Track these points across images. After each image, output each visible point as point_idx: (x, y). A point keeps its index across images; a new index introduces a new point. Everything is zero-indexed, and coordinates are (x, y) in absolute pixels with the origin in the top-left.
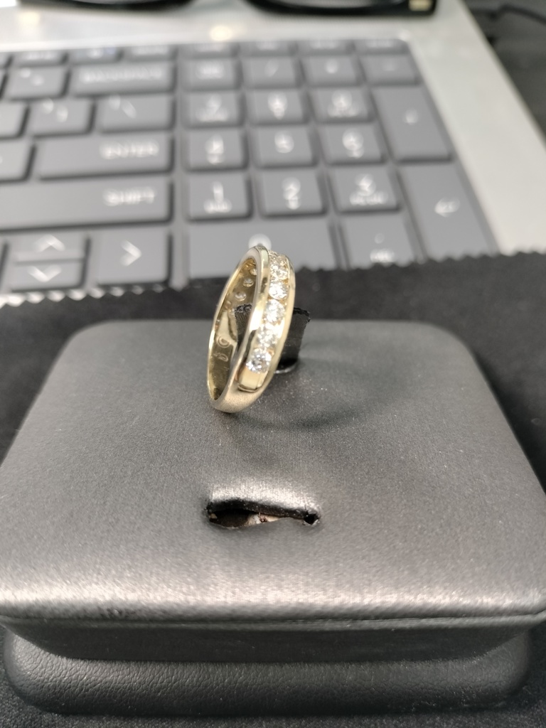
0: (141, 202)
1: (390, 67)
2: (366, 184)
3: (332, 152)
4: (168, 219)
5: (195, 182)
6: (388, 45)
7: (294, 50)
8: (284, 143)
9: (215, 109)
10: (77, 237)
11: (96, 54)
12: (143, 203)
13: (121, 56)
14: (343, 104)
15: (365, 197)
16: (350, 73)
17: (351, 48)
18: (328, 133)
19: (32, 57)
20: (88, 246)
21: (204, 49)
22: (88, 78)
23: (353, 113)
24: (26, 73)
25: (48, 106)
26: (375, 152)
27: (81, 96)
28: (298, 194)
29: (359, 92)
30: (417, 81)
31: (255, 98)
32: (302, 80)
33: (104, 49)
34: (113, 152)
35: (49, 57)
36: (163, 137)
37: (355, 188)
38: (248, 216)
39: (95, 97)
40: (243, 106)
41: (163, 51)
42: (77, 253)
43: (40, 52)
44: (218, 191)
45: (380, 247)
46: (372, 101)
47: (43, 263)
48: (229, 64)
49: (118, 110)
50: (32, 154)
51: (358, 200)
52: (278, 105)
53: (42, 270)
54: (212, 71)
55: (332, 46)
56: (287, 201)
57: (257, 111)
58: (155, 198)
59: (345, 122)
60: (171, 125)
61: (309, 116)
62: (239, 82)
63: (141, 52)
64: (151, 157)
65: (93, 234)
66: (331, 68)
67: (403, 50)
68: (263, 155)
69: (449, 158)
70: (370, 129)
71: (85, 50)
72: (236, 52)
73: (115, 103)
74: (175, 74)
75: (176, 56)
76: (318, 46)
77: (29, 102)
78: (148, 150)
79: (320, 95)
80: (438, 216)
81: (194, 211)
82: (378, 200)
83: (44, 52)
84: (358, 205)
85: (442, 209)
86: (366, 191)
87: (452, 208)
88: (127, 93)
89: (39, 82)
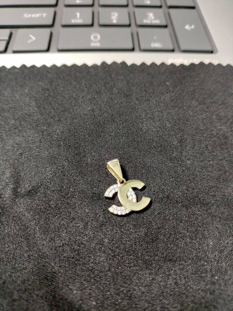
0: (39, 17)
2: (151, 15)
10: (7, 31)
12: (42, 17)
15: (151, 20)
20: (11, 35)
28: (117, 17)
37: (146, 17)
38: (92, 25)
42: (7, 38)
45: (155, 41)
51: (146, 22)
56: (113, 20)
58: (46, 15)
65: (14, 30)
69: (194, 7)
80: (186, 30)
81: (64, 22)
82: (157, 22)
85: (187, 27)
86: (151, 18)
87: (193, 27)
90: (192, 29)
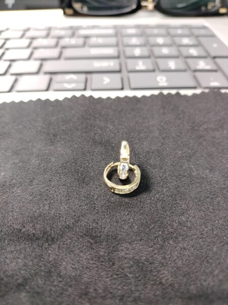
0: (108, 66)
2: (202, 63)
4: (120, 71)
5: (130, 61)
8: (165, 51)
9: (135, 41)
11: (84, 27)
12: (110, 66)
13: (94, 27)
14: (186, 41)
15: (203, 67)
16: (187, 33)
18: (182, 49)
22: (83, 32)
23: (191, 43)
24: (58, 31)
25: (67, 40)
26: (203, 54)
27: (80, 37)
28: (174, 65)
29: (192, 38)
30: (213, 36)
31: (151, 39)
32: (168, 34)
33: (88, 26)
34: (94, 52)
36: (116, 49)
38: (154, 71)
39: (87, 37)
41: (111, 26)
44: (140, 63)
45: (214, 81)
46: (198, 41)
49: (95, 41)
50: (61, 53)
51: (200, 67)
52: (160, 41)
53: (68, 84)
56: (171, 67)
57: (152, 42)
66: (179, 32)
67: (204, 28)
71: (80, 26)
75: (116, 28)
78: (109, 51)
81: (130, 68)
88: (98, 36)
89: (62, 33)
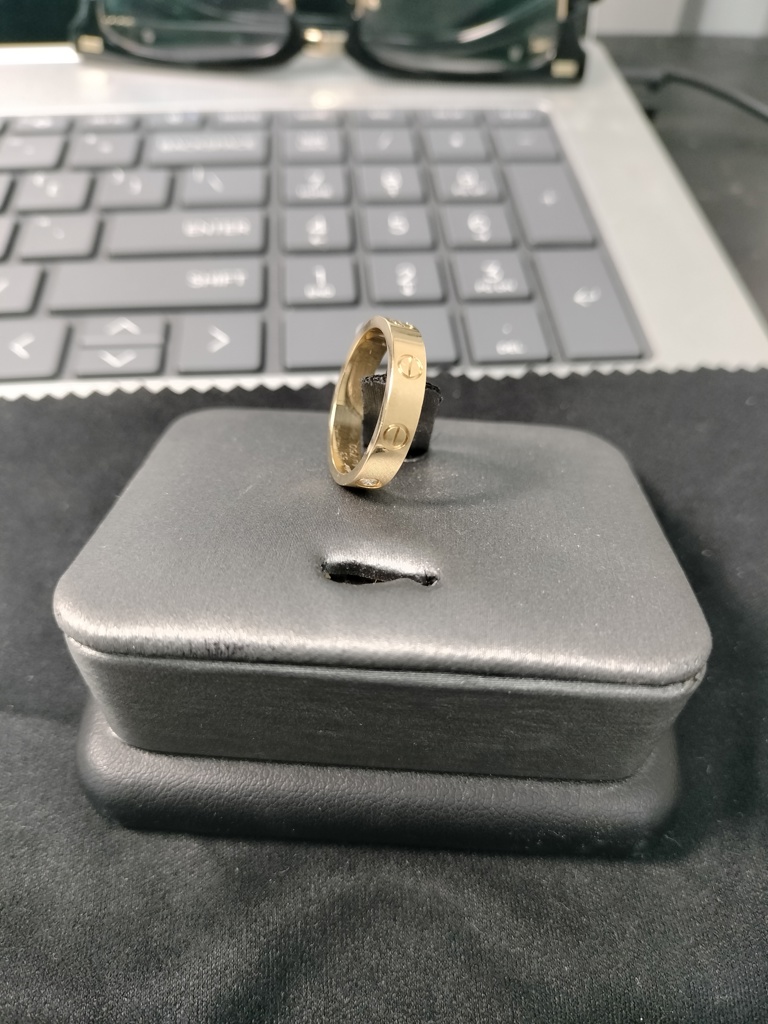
0: (229, 285)
1: (526, 141)
2: (493, 271)
3: (454, 236)
4: (262, 305)
5: (293, 265)
6: (524, 116)
7: (412, 121)
8: (398, 225)
9: (317, 185)
10: (156, 322)
11: (175, 120)
12: (233, 286)
13: (205, 123)
14: (468, 182)
15: (492, 285)
16: (478, 147)
17: (479, 120)
18: (450, 214)
19: (97, 122)
20: (167, 331)
21: (303, 118)
22: (166, 147)
23: (480, 192)
24: (91, 140)
25: (119, 177)
26: (506, 236)
27: (157, 166)
28: (413, 280)
29: (488, 170)
30: (558, 158)
31: (364, 174)
32: (420, 154)
33: (185, 115)
34: (197, 229)
35: (118, 122)
36: (257, 216)
37: (481, 275)
38: (354, 303)
39: (175, 169)
40: (350, 182)
41: (255, 119)
42: (156, 338)
43: (107, 116)
44: (321, 276)
45: (508, 339)
46: (503, 180)
47: (116, 348)
48: (335, 135)
49: (201, 183)
50: (100, 231)
51: (483, 288)
52: (392, 182)
53: (115, 355)
54: (314, 143)
55: (458, 116)
56: (402, 287)
57: (367, 189)
58: (246, 281)
59: (471, 202)
60: (265, 202)
61: (428, 196)
62: (346, 156)
63: (229, 119)
64: (242, 235)
65: (173, 318)
66: (457, 141)
67: (543, 122)
68: (373, 237)
69: (593, 243)
70: (500, 211)
71: (162, 116)
72: (342, 121)
73: (199, 175)
74: (269, 145)
75: (271, 124)
76: (441, 116)
77: (96, 172)
78: (239, 228)
79: (441, 173)
80: (578, 306)
81: (291, 296)
82: (507, 288)
83: (113, 116)
84: (483, 293)
85: (581, 298)
86: (493, 278)
87: (593, 297)
88: (213, 164)
89: (107, 150)
90: (593, 305)
